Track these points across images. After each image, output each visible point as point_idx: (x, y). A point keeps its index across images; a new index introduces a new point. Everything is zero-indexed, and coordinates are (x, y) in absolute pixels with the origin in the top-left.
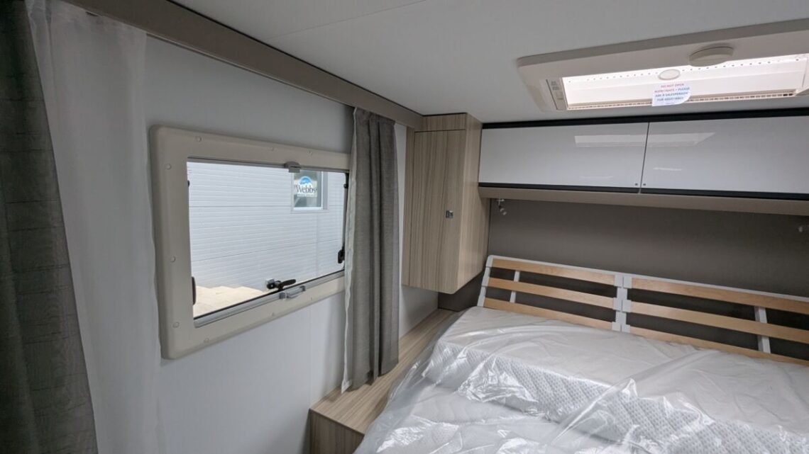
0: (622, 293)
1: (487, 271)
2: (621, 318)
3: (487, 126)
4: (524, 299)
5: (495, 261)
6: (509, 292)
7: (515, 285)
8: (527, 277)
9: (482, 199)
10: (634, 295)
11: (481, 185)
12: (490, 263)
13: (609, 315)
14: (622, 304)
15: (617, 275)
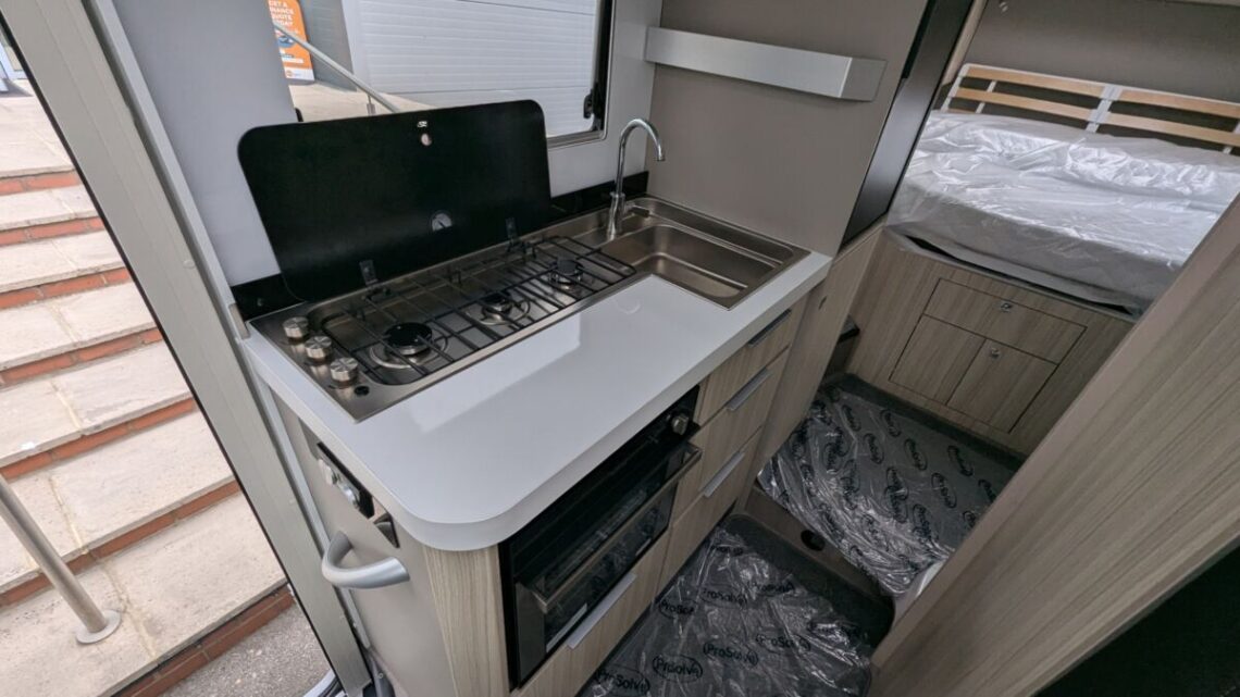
0: (1105, 105)
1: (958, 80)
2: (1092, 128)
4: (992, 109)
5: (971, 70)
6: (977, 103)
7: (989, 95)
8: (1004, 87)
10: (1117, 107)
12: (964, 71)
13: (1082, 124)
14: (1099, 115)
15: (1108, 87)
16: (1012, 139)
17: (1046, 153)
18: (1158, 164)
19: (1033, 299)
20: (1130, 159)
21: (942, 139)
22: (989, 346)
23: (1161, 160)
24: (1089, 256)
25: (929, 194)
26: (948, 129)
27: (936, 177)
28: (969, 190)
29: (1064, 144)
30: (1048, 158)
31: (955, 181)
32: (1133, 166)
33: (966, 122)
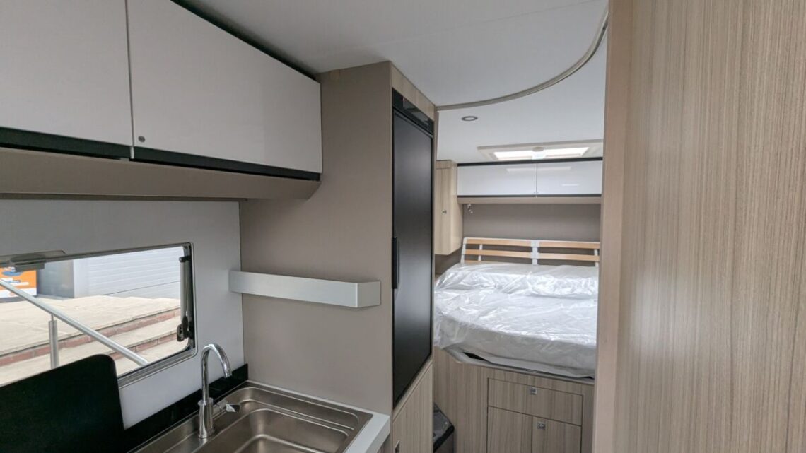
0: (535, 250)
1: (464, 246)
2: (535, 262)
3: (460, 165)
4: (486, 259)
5: (468, 240)
6: (477, 256)
7: (480, 252)
8: (486, 247)
9: (459, 204)
10: (541, 250)
11: (459, 197)
12: (466, 241)
13: (529, 261)
14: (535, 255)
15: (532, 241)
16: (498, 277)
17: (517, 283)
18: (570, 280)
19: (546, 382)
20: (557, 280)
21: (462, 283)
22: (536, 421)
23: (571, 278)
24: (560, 350)
25: (461, 324)
26: (464, 276)
27: (463, 311)
28: (482, 318)
29: (524, 276)
30: (519, 285)
31: (474, 311)
32: (560, 283)
33: (472, 271)
